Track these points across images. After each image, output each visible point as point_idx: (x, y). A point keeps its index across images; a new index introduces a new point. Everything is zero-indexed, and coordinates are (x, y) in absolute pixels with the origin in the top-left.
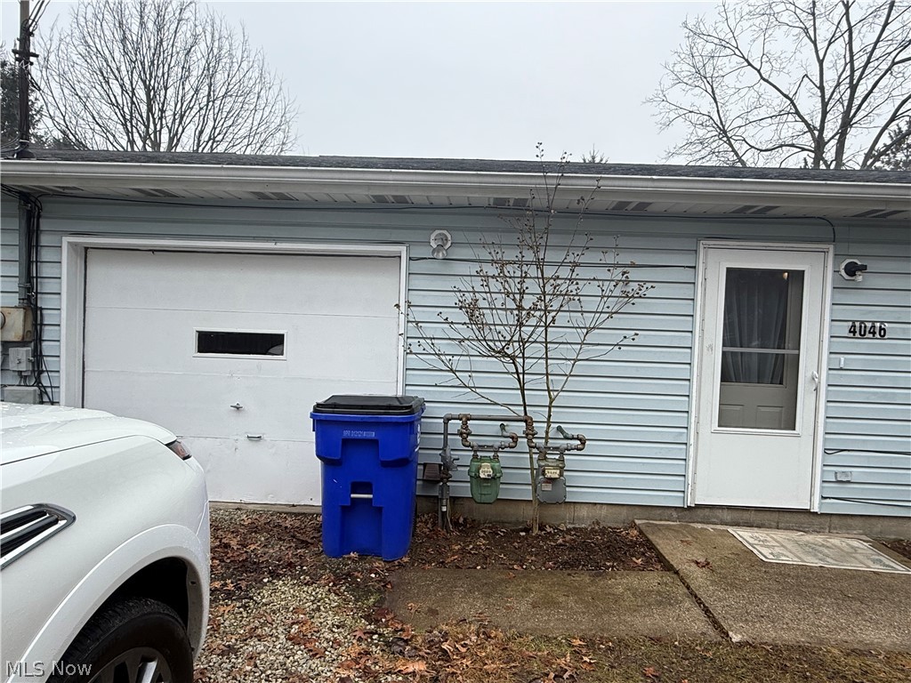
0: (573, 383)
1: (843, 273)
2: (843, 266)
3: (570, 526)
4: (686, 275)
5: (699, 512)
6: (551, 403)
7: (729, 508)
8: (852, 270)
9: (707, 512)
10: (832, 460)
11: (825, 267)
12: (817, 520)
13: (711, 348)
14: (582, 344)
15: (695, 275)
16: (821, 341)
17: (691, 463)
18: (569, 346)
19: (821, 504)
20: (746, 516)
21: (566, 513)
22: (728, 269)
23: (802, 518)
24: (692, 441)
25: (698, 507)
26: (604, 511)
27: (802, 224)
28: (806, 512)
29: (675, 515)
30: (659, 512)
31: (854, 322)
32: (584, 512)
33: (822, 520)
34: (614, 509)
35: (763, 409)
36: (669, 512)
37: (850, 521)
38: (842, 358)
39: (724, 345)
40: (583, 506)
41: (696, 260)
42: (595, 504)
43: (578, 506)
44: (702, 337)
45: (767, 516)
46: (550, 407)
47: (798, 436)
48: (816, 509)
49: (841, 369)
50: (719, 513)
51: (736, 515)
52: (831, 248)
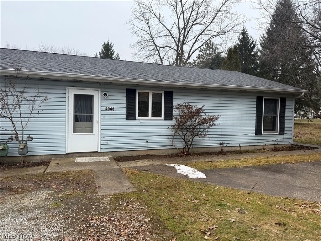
0: (29, 124)
1: (103, 95)
2: (103, 94)
3: (34, 162)
4: (63, 95)
5: (70, 155)
6: (23, 129)
7: (78, 153)
8: (105, 95)
9: (72, 155)
10: (102, 139)
11: (99, 94)
12: (100, 154)
13: (71, 114)
14: (31, 113)
15: (66, 96)
16: (99, 112)
17: (67, 142)
18: (27, 114)
19: (100, 150)
20: (82, 154)
21: (33, 158)
22: (74, 94)
23: (96, 154)
24: (67, 137)
25: (69, 153)
26: (44, 157)
27: (93, 84)
28: (97, 152)
29: (63, 156)
30: (59, 156)
31: (107, 107)
32: (38, 158)
33: (101, 154)
34: (47, 156)
35: (87, 128)
36: (62, 155)
37: (108, 153)
38: (104, 115)
39: (74, 113)
40: (37, 156)
41: (66, 91)
42: (41, 155)
43: (36, 156)
44: (68, 111)
45: (88, 154)
46: (23, 130)
47: (94, 134)
48: (99, 151)
49: (104, 118)
50: (75, 155)
51: (80, 155)
52: (100, 89)
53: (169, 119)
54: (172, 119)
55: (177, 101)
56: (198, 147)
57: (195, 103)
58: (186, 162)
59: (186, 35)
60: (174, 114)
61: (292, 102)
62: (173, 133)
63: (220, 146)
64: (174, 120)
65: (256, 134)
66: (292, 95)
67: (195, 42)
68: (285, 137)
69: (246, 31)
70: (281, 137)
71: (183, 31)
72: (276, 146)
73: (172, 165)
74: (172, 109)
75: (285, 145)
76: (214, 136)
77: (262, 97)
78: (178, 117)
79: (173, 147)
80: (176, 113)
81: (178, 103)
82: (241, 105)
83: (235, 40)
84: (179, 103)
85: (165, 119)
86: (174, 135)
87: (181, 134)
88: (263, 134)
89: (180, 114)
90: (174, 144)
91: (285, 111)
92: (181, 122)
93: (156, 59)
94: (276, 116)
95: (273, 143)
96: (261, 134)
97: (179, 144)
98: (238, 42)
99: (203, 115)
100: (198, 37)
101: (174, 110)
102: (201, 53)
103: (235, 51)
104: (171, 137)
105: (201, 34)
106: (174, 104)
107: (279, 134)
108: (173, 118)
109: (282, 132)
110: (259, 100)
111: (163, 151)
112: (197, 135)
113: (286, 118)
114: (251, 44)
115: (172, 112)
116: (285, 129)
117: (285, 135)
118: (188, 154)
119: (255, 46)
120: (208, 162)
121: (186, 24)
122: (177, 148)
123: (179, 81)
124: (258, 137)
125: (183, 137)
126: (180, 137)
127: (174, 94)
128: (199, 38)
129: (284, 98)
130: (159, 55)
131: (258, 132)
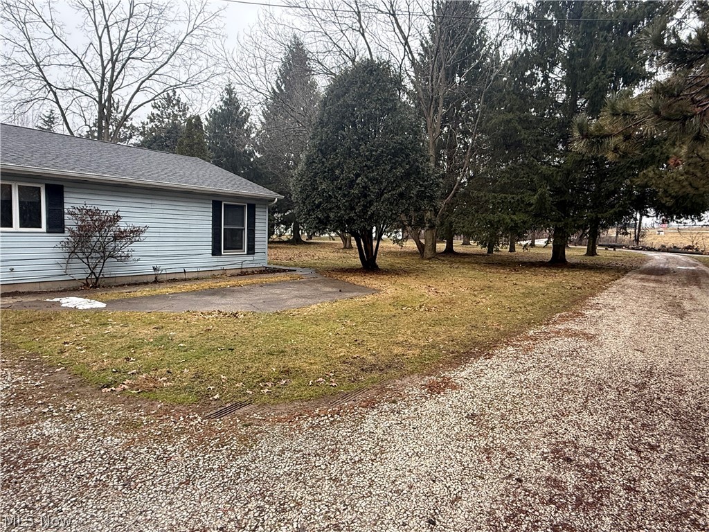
53: (56, 230)
54: (63, 232)
55: (72, 202)
56: (117, 275)
57: (107, 205)
58: (85, 295)
59: (115, 74)
60: (66, 223)
61: (264, 210)
62: (67, 255)
63: (153, 273)
64: (67, 233)
65: (213, 254)
66: (265, 201)
67: (137, 91)
68: (255, 258)
69: (234, 88)
70: (250, 258)
71: (110, 65)
72: (243, 270)
73: (56, 300)
74: (63, 214)
75: (257, 269)
76: (142, 258)
77: (221, 202)
78: (75, 228)
79: (67, 278)
80: (70, 222)
81: (72, 205)
82: (188, 213)
83: (216, 101)
84: (76, 206)
85: (48, 232)
86: (69, 258)
87: (81, 255)
88: (223, 254)
89: (79, 224)
90: (69, 272)
91: (254, 222)
92: (80, 236)
93: (50, 108)
94: (242, 229)
95: (239, 266)
96: (221, 255)
97: (79, 271)
98: (221, 103)
99: (122, 225)
100: (143, 82)
101: (66, 216)
102: (156, 111)
103: (197, 124)
104: (65, 261)
105: (148, 79)
106: (66, 206)
107: (248, 254)
108: (66, 229)
109: (251, 250)
110: (216, 206)
111: (47, 284)
112: (112, 257)
113: (256, 232)
114: (242, 113)
115: (63, 220)
116: (256, 247)
117: (256, 254)
118: (95, 286)
119: (248, 117)
120: (122, 293)
121: (116, 53)
122: (77, 278)
123: (73, 169)
124: (216, 259)
125: (85, 260)
126: (80, 261)
127: (65, 189)
128: (144, 85)
129: (253, 205)
130: (57, 102)
131: (216, 252)
